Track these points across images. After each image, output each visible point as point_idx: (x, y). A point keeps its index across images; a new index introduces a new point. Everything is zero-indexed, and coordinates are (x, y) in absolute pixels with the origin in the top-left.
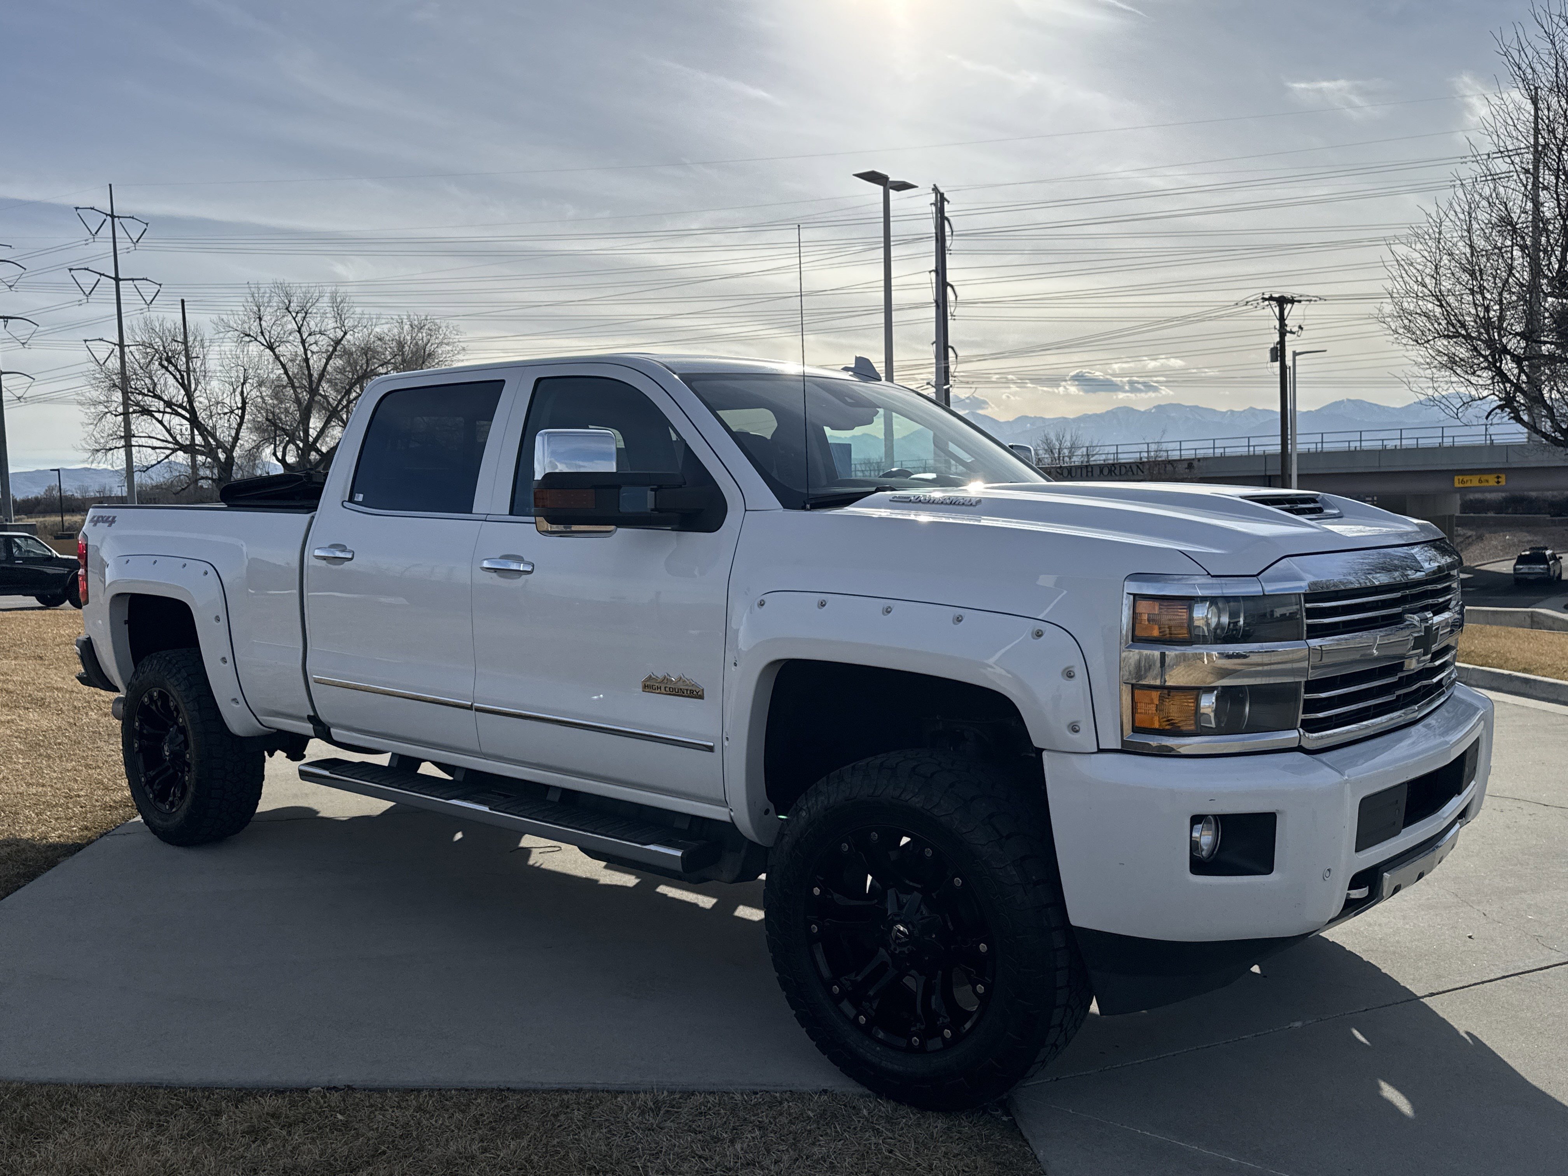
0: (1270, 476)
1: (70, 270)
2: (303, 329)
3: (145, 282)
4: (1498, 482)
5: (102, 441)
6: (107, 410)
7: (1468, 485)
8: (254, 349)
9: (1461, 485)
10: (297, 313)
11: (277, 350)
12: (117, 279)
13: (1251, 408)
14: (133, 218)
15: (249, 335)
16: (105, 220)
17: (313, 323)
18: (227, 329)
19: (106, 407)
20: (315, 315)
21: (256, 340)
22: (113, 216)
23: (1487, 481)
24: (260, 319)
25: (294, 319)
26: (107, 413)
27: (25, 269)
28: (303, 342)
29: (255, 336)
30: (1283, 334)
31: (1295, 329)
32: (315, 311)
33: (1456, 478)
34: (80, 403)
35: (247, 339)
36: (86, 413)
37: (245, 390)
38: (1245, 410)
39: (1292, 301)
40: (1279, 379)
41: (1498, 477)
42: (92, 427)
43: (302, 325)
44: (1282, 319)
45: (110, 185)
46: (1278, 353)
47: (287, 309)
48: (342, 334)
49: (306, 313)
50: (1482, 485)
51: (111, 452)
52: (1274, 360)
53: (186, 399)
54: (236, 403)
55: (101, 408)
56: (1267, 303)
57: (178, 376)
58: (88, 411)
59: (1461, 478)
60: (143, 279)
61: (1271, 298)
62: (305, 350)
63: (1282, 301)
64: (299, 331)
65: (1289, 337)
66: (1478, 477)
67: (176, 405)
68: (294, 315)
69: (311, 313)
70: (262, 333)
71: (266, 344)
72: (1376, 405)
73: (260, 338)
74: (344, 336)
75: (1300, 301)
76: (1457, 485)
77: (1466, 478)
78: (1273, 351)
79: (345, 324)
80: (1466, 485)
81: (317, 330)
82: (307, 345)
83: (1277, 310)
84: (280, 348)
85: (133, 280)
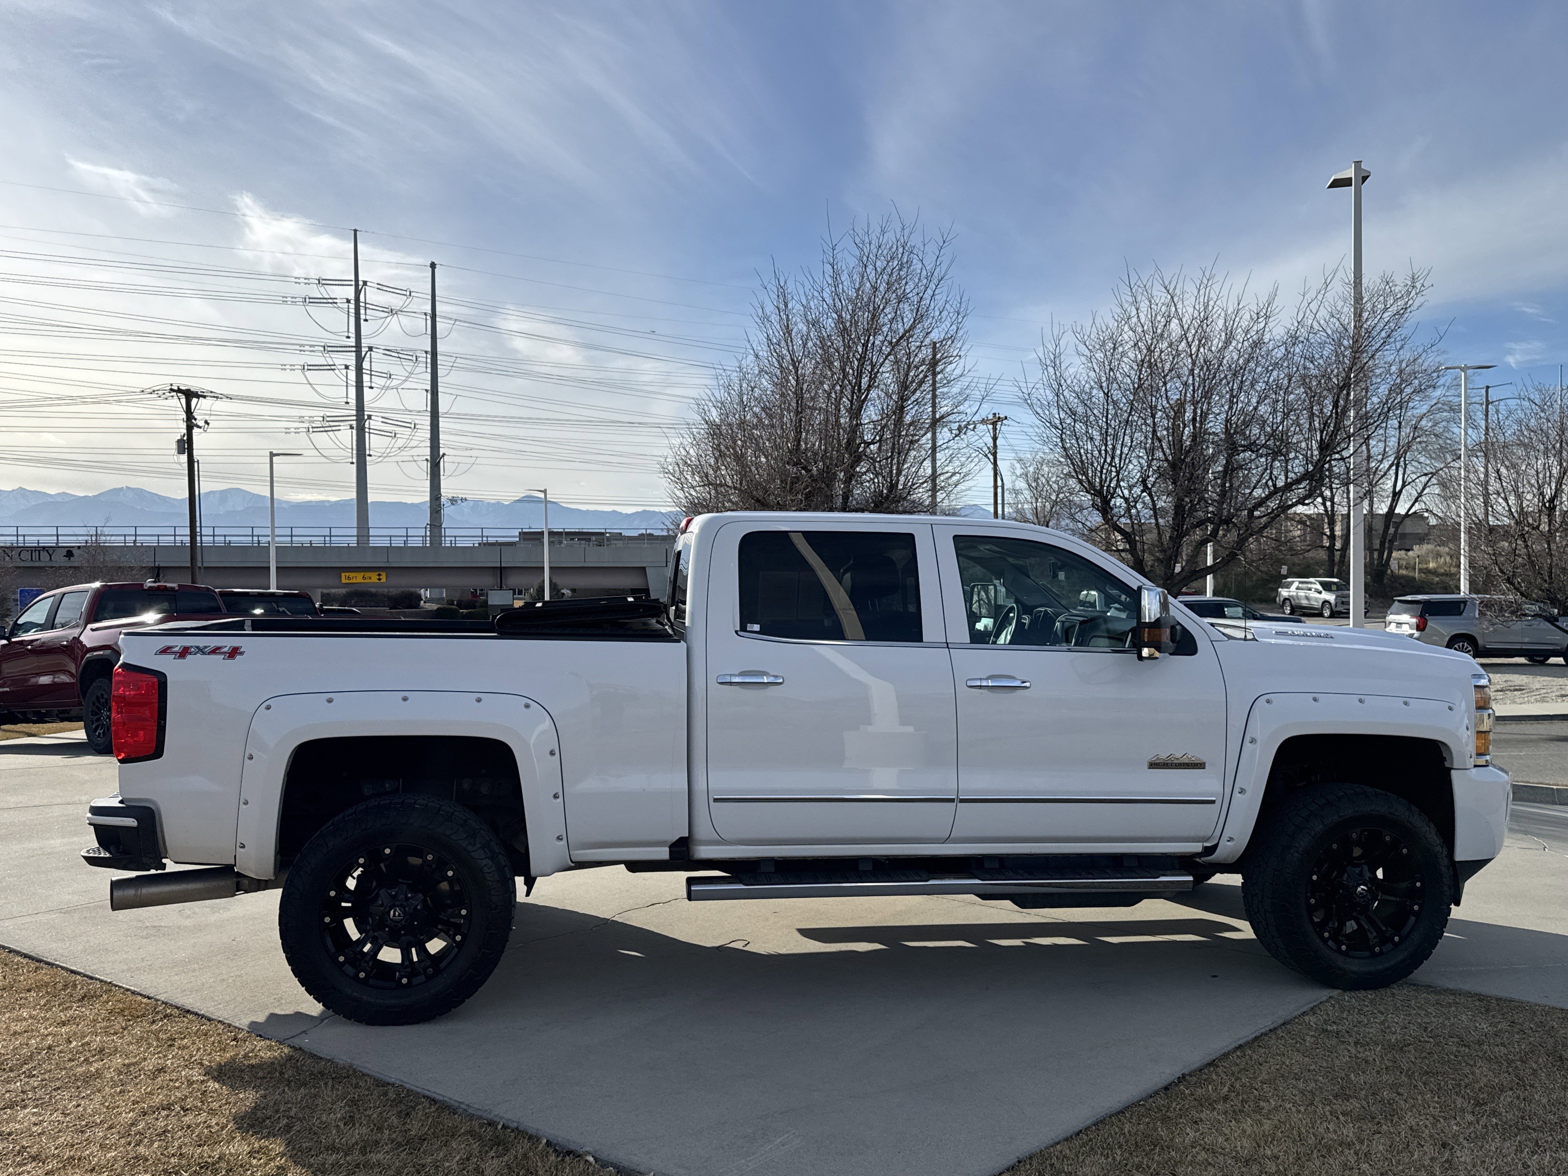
0: (159, 568)
4: (380, 579)
7: (354, 581)
9: (347, 581)
13: (21, 488)
23: (370, 578)
30: (190, 428)
31: (201, 423)
33: (343, 575)
38: (13, 491)
39: (198, 396)
40: (186, 472)
41: (379, 575)
44: (189, 412)
46: (186, 445)
50: (366, 581)
52: (181, 451)
56: (174, 394)
59: (347, 574)
61: (179, 391)
63: (189, 395)
65: (195, 430)
66: (362, 574)
72: (157, 495)
75: (205, 397)
76: (344, 581)
77: (352, 575)
78: (180, 442)
80: (351, 581)
83: (183, 401)
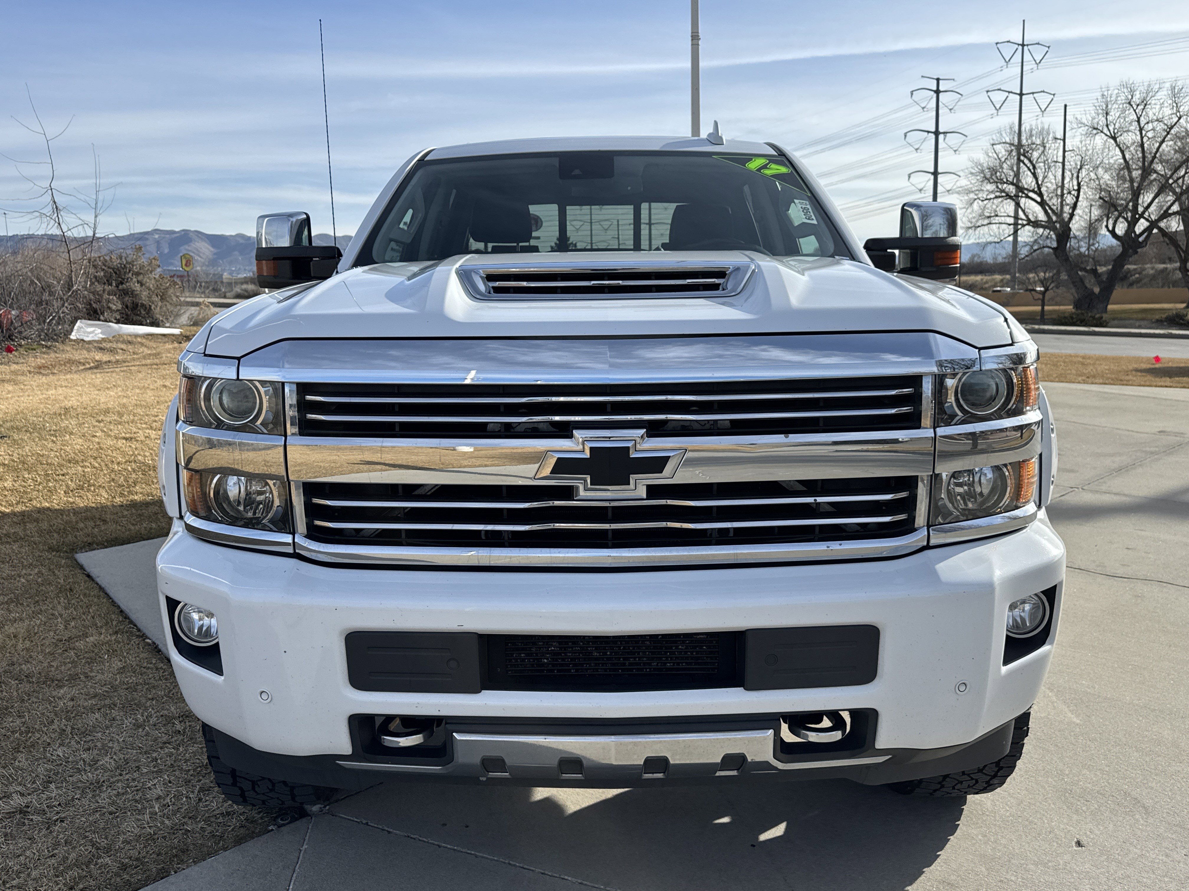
1: (988, 92)
2: (1142, 119)
3: (1042, 94)
5: (974, 220)
6: (976, 197)
8: (1100, 140)
10: (1138, 105)
11: (1118, 140)
12: (1021, 95)
14: (1038, 44)
15: (1096, 129)
16: (1017, 49)
17: (1152, 112)
18: (1080, 125)
19: (976, 195)
20: (1154, 106)
21: (1102, 132)
22: (1023, 45)
24: (1107, 114)
25: (1135, 111)
26: (975, 199)
27: (962, 95)
28: (1141, 130)
29: (1101, 129)
32: (1153, 102)
34: (958, 193)
35: (1095, 132)
36: (961, 200)
37: (1080, 175)
42: (964, 210)
43: (1141, 116)
45: (1024, 21)
47: (1129, 103)
48: (1177, 119)
49: (1146, 105)
51: (979, 229)
53: (1036, 186)
54: (1073, 186)
55: (972, 196)
57: (1031, 168)
58: (962, 198)
60: (1041, 92)
62: (1142, 138)
64: (1138, 121)
67: (1027, 189)
68: (1135, 108)
69: (1150, 104)
70: (1107, 126)
71: (1108, 134)
73: (1105, 130)
74: (1178, 121)
79: (1181, 110)
81: (1155, 118)
82: (1144, 132)
84: (1122, 138)
85: (1033, 93)
